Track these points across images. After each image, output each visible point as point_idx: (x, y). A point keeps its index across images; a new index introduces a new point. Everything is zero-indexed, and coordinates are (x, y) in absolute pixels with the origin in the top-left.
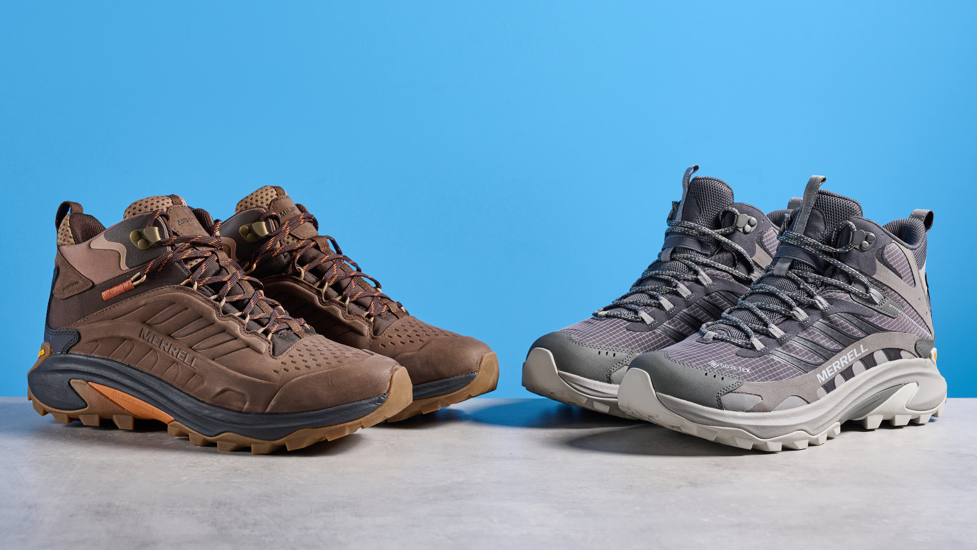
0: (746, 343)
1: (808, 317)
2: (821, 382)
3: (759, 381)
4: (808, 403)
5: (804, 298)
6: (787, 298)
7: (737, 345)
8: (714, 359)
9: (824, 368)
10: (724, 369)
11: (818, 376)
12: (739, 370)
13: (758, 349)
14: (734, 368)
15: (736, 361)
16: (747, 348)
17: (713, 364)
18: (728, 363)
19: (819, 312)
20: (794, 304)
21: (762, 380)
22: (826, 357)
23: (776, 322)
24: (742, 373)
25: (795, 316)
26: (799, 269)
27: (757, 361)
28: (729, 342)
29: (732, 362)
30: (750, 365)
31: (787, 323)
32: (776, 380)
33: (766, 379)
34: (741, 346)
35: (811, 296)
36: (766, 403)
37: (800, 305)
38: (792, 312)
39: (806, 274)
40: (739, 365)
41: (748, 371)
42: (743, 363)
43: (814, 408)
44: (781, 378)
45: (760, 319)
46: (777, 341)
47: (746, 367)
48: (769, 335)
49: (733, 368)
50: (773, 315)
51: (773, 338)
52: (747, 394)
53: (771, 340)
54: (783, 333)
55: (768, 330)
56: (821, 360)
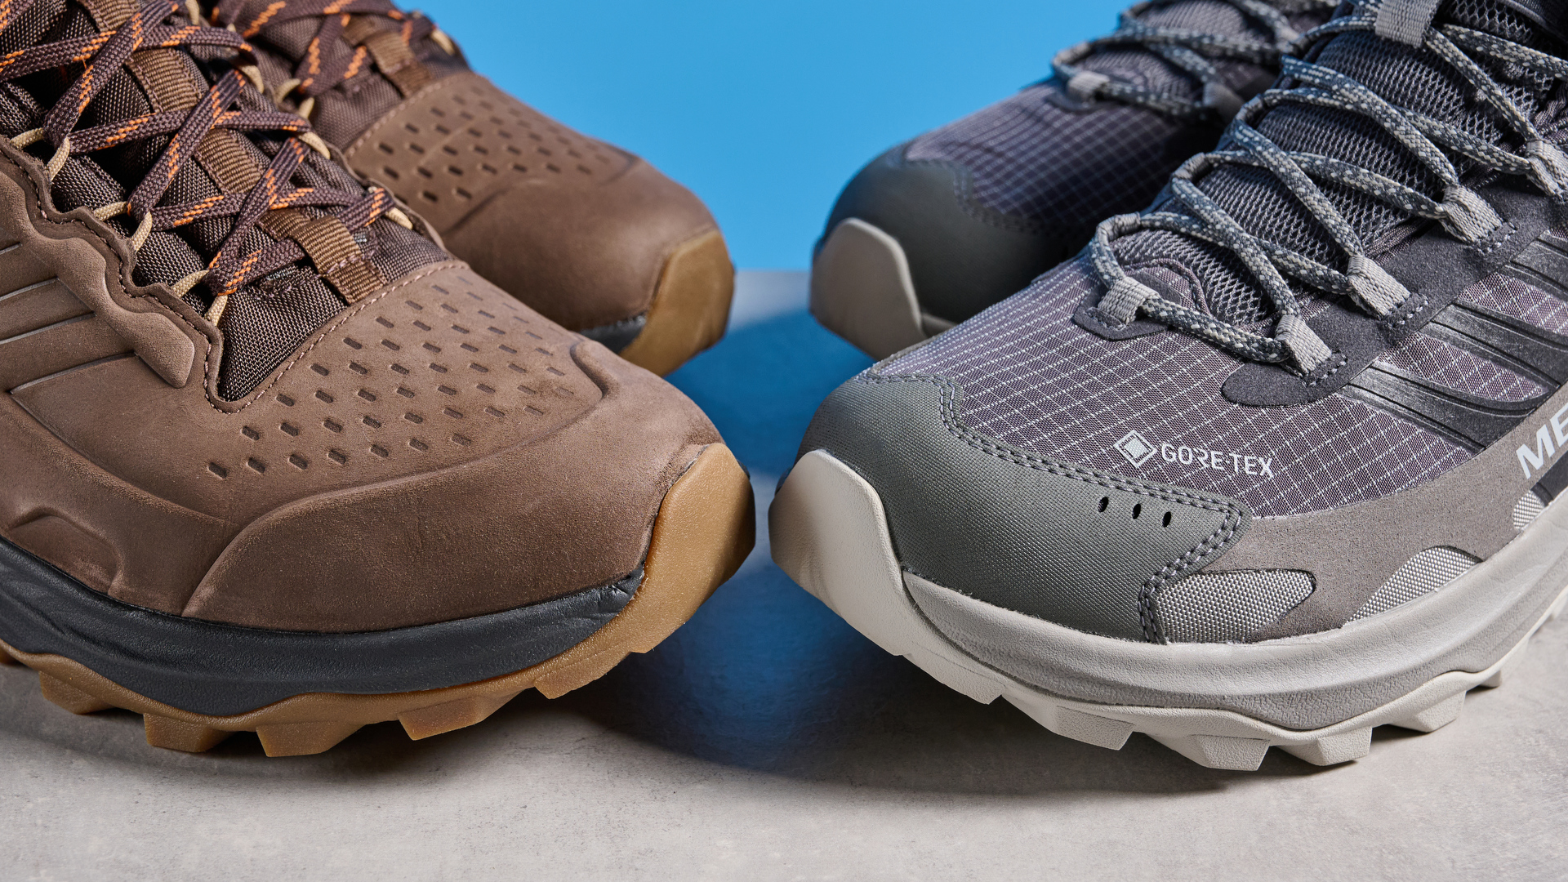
0: (1263, 347)
1: (1498, 223)
2: (1528, 475)
3: (1305, 510)
4: (1479, 561)
5: (1490, 151)
6: (1427, 149)
7: (1229, 351)
8: (1136, 425)
9: (1546, 419)
10: (1174, 469)
11: (1523, 452)
12: (1230, 468)
13: (1307, 365)
14: (1214, 460)
15: (1221, 425)
16: (1264, 364)
17: (1135, 447)
18: (1191, 441)
19: (1542, 203)
20: (1449, 173)
21: (1319, 504)
22: (1554, 375)
23: (1379, 243)
24: (1243, 480)
25: (1449, 221)
26: (1472, 27)
27: (1302, 422)
28: (1198, 335)
29: (1206, 433)
30: (1275, 440)
31: (1421, 248)
32: (1371, 493)
33: (1334, 498)
34: (1243, 357)
35: (1515, 139)
36: (1325, 598)
37: (1472, 174)
38: (1440, 208)
39: (1503, 49)
40: (1234, 443)
41: (1266, 468)
42: (1247, 432)
43: (1497, 577)
44: (1387, 487)
45: (1319, 232)
46: (1380, 329)
47: (1260, 451)
48: (1348, 302)
49: (1209, 461)
50: (1368, 217)
51: (1367, 316)
52: (1257, 571)
53: (1357, 323)
54: (1401, 292)
55: (1348, 284)
56: (1537, 390)
